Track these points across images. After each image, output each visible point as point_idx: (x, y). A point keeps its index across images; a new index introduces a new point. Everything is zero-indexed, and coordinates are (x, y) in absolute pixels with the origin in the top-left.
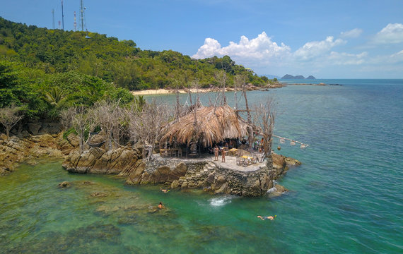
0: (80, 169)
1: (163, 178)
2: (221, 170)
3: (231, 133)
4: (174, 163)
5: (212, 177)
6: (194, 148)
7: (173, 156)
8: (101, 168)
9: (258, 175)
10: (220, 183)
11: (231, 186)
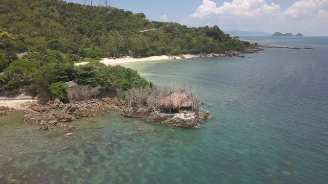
0: (128, 115)
1: (159, 120)
2: (179, 118)
3: (185, 105)
4: (163, 115)
5: (175, 121)
6: (170, 110)
7: (162, 112)
8: (136, 115)
9: (190, 121)
10: (178, 123)
11: (181, 124)
